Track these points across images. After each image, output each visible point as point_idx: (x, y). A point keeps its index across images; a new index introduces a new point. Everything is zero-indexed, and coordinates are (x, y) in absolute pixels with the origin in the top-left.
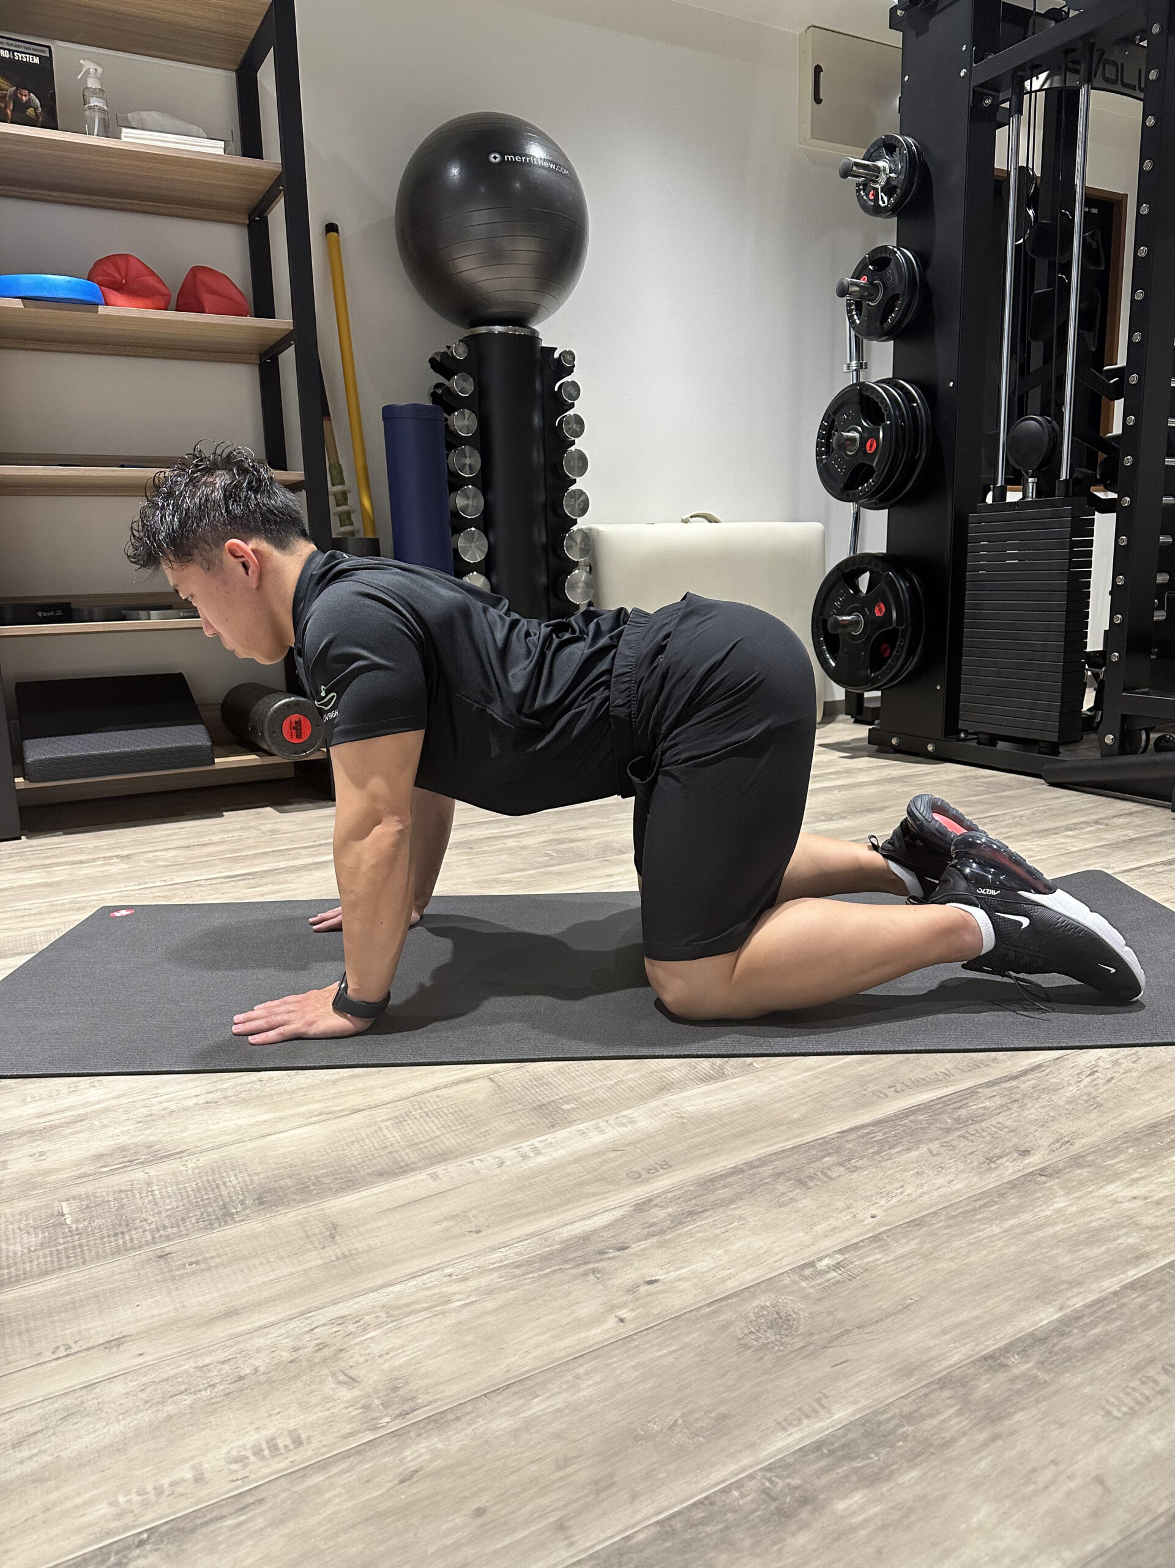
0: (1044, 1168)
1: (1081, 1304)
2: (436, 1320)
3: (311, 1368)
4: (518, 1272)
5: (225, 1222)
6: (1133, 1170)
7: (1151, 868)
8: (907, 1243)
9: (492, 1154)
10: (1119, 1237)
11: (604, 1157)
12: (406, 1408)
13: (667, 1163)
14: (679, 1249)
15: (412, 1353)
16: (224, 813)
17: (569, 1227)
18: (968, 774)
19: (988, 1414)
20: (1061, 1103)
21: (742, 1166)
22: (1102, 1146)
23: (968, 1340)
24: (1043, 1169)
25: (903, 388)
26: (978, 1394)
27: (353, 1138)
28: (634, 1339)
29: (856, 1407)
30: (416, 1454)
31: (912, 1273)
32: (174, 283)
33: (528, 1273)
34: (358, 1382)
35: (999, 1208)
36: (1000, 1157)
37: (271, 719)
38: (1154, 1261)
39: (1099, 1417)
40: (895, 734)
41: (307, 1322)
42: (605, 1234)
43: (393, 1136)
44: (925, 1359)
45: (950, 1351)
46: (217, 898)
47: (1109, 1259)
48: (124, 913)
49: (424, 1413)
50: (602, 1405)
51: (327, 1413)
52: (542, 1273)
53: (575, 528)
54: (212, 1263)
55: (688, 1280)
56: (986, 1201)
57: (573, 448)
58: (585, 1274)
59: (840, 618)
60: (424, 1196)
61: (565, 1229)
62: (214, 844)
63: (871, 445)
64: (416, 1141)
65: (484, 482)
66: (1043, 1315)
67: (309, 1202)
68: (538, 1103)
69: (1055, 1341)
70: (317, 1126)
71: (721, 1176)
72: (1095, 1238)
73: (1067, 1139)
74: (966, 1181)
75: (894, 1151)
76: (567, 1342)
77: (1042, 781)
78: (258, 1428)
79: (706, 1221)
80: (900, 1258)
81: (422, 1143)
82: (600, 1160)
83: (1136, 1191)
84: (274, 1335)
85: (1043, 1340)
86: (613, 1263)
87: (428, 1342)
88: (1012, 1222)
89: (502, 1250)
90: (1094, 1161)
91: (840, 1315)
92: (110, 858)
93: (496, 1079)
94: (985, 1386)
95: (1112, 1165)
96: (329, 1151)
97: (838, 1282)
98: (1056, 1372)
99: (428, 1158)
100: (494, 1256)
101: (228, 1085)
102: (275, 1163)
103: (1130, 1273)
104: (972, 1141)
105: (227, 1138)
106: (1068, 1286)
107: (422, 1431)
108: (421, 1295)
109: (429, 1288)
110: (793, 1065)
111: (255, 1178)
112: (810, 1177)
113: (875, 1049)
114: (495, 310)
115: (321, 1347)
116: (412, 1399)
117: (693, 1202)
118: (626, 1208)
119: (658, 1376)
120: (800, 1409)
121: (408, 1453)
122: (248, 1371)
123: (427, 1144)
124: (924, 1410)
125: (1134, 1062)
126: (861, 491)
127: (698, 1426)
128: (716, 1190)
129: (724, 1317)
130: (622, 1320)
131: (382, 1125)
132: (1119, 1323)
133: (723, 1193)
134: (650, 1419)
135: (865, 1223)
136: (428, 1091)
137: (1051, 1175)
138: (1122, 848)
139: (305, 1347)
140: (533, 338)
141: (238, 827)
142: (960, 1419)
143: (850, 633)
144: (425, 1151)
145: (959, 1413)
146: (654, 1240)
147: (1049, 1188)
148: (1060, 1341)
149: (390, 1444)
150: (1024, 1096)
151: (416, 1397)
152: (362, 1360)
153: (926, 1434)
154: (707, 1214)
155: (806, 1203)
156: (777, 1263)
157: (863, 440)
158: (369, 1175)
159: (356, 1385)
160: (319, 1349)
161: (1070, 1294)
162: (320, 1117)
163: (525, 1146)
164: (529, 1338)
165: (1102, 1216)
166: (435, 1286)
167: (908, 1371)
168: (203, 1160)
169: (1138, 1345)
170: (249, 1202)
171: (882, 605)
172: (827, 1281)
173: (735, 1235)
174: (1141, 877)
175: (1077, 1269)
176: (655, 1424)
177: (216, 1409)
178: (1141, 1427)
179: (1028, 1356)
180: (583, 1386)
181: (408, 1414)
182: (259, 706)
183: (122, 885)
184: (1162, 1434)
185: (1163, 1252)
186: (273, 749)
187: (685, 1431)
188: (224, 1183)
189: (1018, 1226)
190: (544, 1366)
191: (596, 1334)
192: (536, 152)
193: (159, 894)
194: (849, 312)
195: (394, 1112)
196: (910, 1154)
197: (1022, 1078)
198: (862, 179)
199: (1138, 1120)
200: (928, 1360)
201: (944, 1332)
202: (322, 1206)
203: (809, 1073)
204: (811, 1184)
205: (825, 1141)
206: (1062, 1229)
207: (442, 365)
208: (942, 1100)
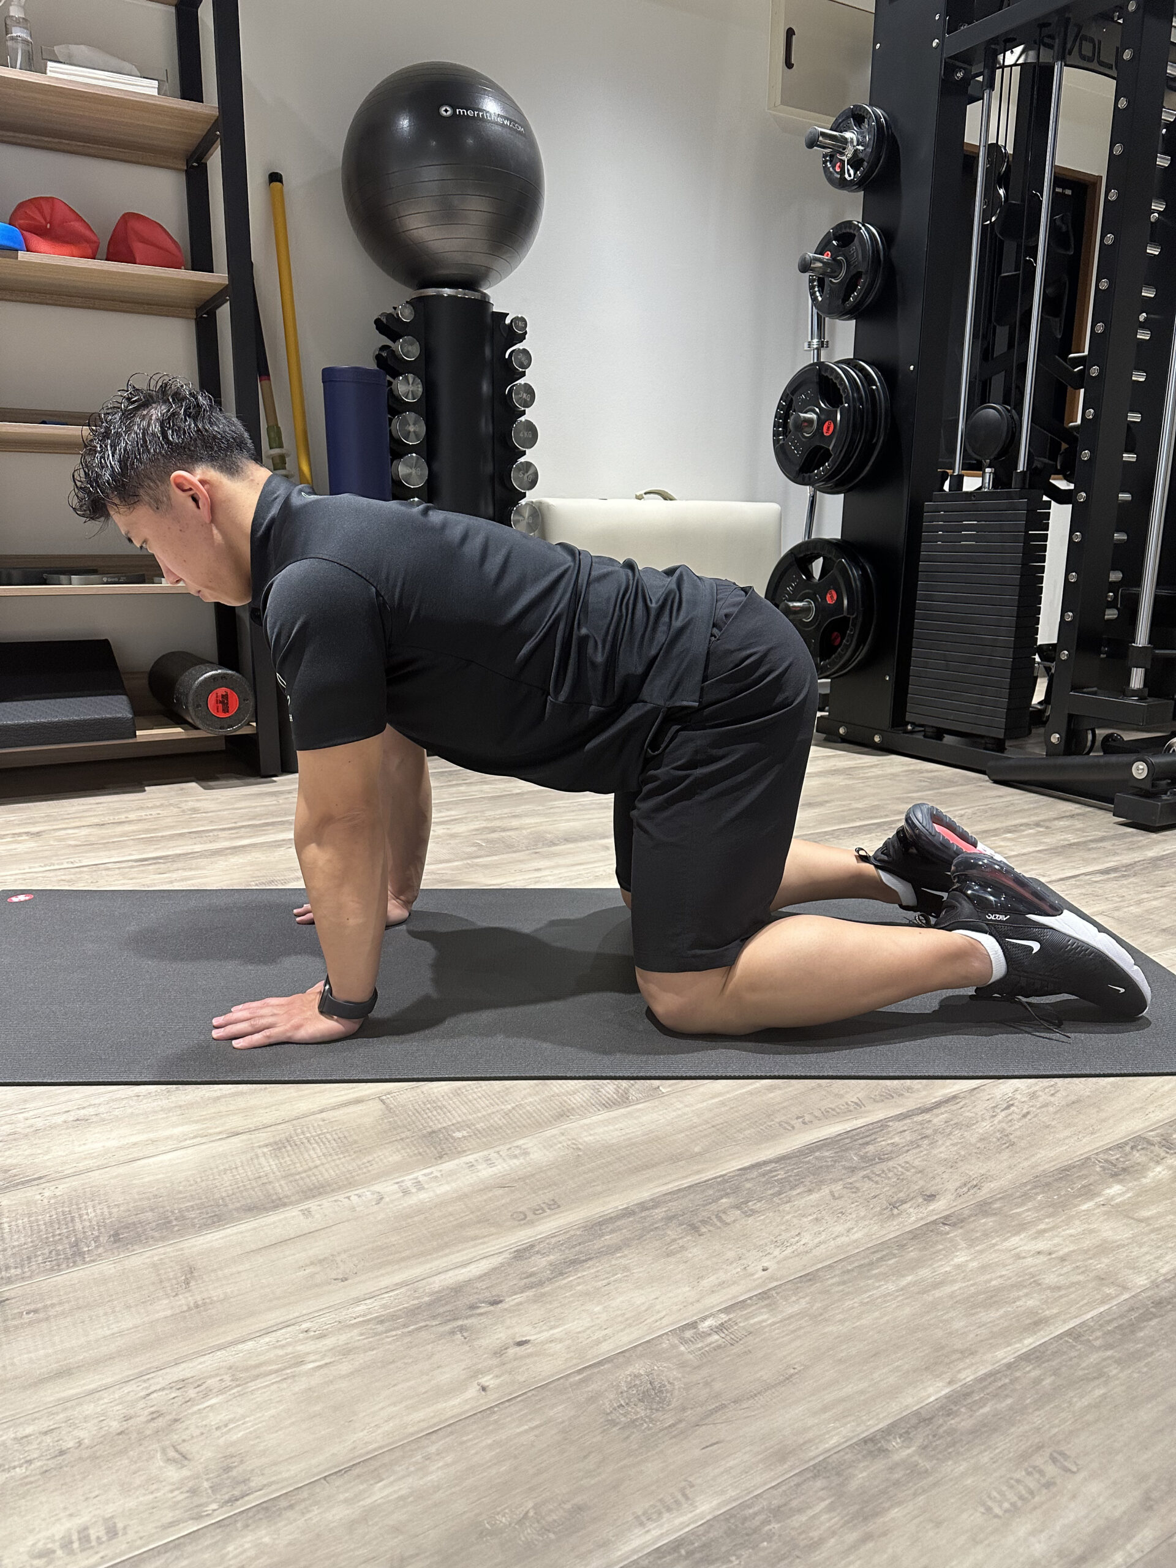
0: (949, 1216)
1: (972, 1377)
2: (284, 1385)
3: (140, 1442)
4: (380, 1328)
5: (74, 1262)
6: (1040, 1220)
7: (1088, 877)
8: (796, 1302)
9: (372, 1188)
10: (1019, 1298)
11: (490, 1195)
12: (237, 1493)
13: (555, 1203)
14: (556, 1304)
15: (252, 1426)
16: (146, 788)
17: (442, 1276)
18: (912, 768)
19: (862, 1508)
20: (973, 1141)
21: (633, 1208)
22: (1010, 1192)
23: (849, 1419)
24: (947, 1217)
25: (862, 370)
26: (854, 1485)
27: (227, 1166)
28: (494, 1412)
29: (723, 1498)
30: (240, 1549)
31: (799, 1337)
32: (103, 230)
33: (391, 1330)
34: (190, 1460)
35: (897, 1262)
36: (904, 1202)
37: (196, 691)
38: (1052, 1328)
39: (979, 1514)
40: (843, 723)
41: (145, 1385)
42: (479, 1285)
43: (269, 1165)
44: (801, 1441)
45: (828, 1432)
46: (124, 884)
47: (1006, 1324)
48: (22, 898)
49: (256, 1499)
50: (449, 1492)
51: (151, 1497)
52: (406, 1330)
53: (523, 502)
54: (52, 1312)
55: (561, 1340)
56: (884, 1253)
57: (523, 419)
58: (452, 1333)
59: (791, 604)
60: (292, 1236)
61: (436, 1279)
62: (130, 822)
63: (828, 428)
64: (293, 1171)
65: (429, 450)
66: (931, 1390)
67: (169, 1240)
68: (429, 1130)
69: (941, 1421)
70: (190, 1151)
71: (611, 1218)
72: (994, 1299)
73: (975, 1183)
74: (866, 1230)
75: (794, 1193)
76: (420, 1415)
77: (986, 777)
78: (71, 1515)
79: (587, 1271)
80: (788, 1318)
81: (299, 1173)
82: (485, 1197)
83: (1041, 1245)
84: (106, 1400)
85: (928, 1421)
86: (484, 1319)
87: (273, 1412)
88: (909, 1278)
89: (368, 1301)
90: (1000, 1208)
91: (718, 1386)
92: (20, 834)
93: (388, 1101)
94: (862, 1476)
95: (1019, 1214)
96: (199, 1180)
97: (719, 1347)
98: (938, 1459)
99: (302, 1192)
100: (358, 1308)
101: (102, 1099)
102: (138, 1193)
103: (1026, 1342)
104: (877, 1183)
105: (91, 1163)
106: (959, 1355)
107: (250, 1521)
108: (272, 1355)
109: (283, 1347)
110: (701, 1089)
111: (115, 1210)
112: (703, 1222)
113: (786, 1074)
114: (444, 272)
115: (156, 1415)
116: (245, 1481)
117: (577, 1248)
118: (506, 1255)
119: (516, 1457)
120: (661, 1500)
121: (230, 1548)
122: (71, 1444)
123: (304, 1175)
124: (794, 1504)
125: (1052, 1095)
126: (816, 475)
127: (549, 1519)
128: (602, 1235)
129: (593, 1387)
130: (484, 1389)
131: (259, 1151)
132: (1009, 1401)
133: (609, 1239)
134: (499, 1509)
135: (756, 1276)
136: (314, 1114)
137: (954, 1225)
138: (1059, 854)
139: (136, 1416)
140: (484, 303)
141: (158, 804)
142: (833, 1514)
143: (801, 620)
144: (301, 1183)
145: (831, 1508)
146: (530, 1293)
147: (951, 1240)
148: (945, 1422)
149: (213, 1537)
150: (935, 1132)
151: (249, 1479)
152: (197, 1432)
153: (793, 1533)
154: (590, 1263)
155: (696, 1252)
156: (658, 1323)
157: (821, 423)
158: (237, 1209)
159: (186, 1462)
160: (153, 1419)
161: (961, 1365)
162: (195, 1140)
163: (408, 1180)
164: (383, 1408)
165: (1004, 1273)
166: (289, 1344)
167: (782, 1455)
168: (63, 1188)
169: (1027, 1427)
170: (103, 1239)
171: (834, 593)
172: (707, 1346)
173: (616, 1289)
174: (1078, 887)
175: (972, 1336)
176: (504, 1516)
177: (28, 1490)
178: (1022, 1527)
179: (911, 1439)
180: (434, 1468)
181: (237, 1500)
182: (185, 677)
183: (26, 866)
184: (1043, 1536)
185: (1063, 1317)
186: (198, 723)
187: (536, 1525)
188: (81, 1216)
189: (915, 1284)
190: (393, 1443)
191: (454, 1405)
192: (491, 107)
193: (63, 877)
194: (812, 288)
195: (274, 1136)
196: (811, 1197)
197: (935, 1111)
198: (828, 150)
199: (1051, 1161)
200: (805, 1443)
201: (825, 1409)
202: (181, 1245)
203: (716, 1100)
204: (704, 1230)
205: (724, 1179)
206: (960, 1289)
207: (388, 326)
208: (850, 1134)
